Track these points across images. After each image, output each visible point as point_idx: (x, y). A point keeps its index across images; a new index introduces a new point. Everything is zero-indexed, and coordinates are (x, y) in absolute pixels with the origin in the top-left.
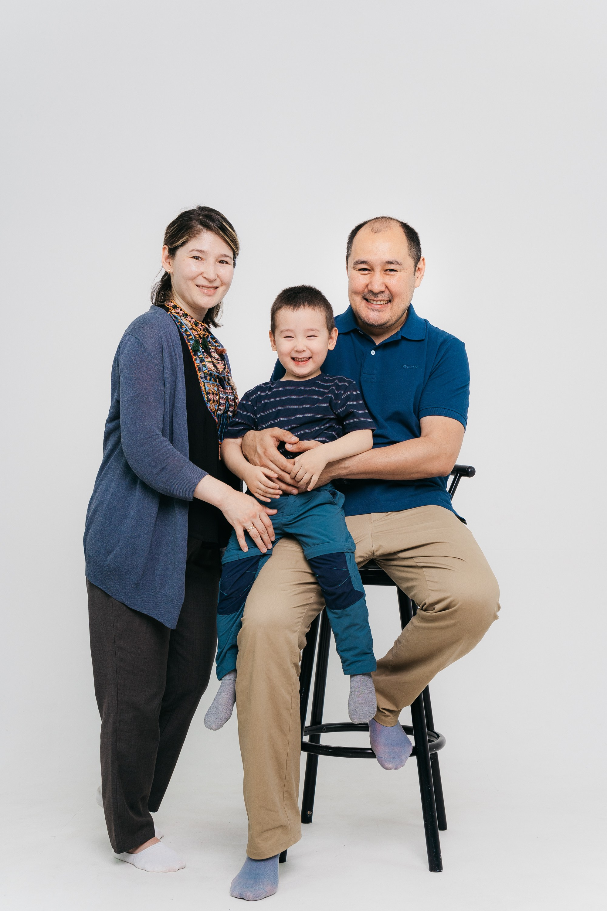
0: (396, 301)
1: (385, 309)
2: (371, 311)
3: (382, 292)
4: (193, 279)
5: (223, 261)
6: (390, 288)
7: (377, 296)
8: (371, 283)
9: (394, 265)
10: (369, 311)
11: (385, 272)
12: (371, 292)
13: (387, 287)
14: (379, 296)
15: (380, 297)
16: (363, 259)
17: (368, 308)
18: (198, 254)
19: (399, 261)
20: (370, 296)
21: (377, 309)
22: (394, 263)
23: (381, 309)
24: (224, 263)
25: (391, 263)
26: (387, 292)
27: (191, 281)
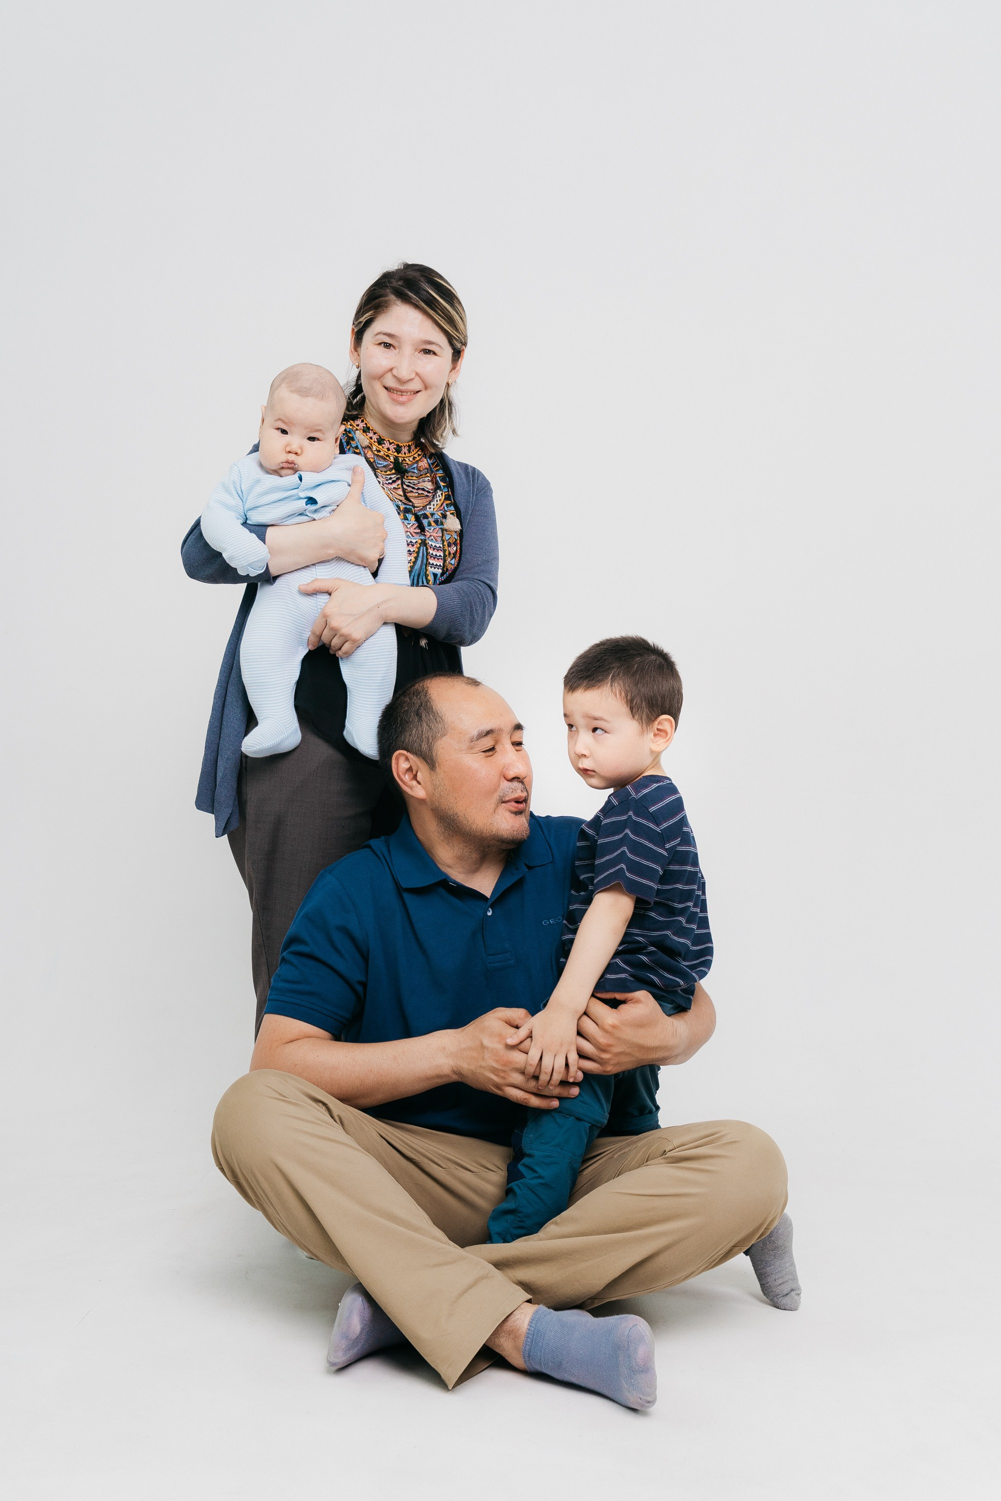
4: (380, 377)
5: (429, 350)
18: (387, 340)
24: (430, 353)
27: (377, 381)
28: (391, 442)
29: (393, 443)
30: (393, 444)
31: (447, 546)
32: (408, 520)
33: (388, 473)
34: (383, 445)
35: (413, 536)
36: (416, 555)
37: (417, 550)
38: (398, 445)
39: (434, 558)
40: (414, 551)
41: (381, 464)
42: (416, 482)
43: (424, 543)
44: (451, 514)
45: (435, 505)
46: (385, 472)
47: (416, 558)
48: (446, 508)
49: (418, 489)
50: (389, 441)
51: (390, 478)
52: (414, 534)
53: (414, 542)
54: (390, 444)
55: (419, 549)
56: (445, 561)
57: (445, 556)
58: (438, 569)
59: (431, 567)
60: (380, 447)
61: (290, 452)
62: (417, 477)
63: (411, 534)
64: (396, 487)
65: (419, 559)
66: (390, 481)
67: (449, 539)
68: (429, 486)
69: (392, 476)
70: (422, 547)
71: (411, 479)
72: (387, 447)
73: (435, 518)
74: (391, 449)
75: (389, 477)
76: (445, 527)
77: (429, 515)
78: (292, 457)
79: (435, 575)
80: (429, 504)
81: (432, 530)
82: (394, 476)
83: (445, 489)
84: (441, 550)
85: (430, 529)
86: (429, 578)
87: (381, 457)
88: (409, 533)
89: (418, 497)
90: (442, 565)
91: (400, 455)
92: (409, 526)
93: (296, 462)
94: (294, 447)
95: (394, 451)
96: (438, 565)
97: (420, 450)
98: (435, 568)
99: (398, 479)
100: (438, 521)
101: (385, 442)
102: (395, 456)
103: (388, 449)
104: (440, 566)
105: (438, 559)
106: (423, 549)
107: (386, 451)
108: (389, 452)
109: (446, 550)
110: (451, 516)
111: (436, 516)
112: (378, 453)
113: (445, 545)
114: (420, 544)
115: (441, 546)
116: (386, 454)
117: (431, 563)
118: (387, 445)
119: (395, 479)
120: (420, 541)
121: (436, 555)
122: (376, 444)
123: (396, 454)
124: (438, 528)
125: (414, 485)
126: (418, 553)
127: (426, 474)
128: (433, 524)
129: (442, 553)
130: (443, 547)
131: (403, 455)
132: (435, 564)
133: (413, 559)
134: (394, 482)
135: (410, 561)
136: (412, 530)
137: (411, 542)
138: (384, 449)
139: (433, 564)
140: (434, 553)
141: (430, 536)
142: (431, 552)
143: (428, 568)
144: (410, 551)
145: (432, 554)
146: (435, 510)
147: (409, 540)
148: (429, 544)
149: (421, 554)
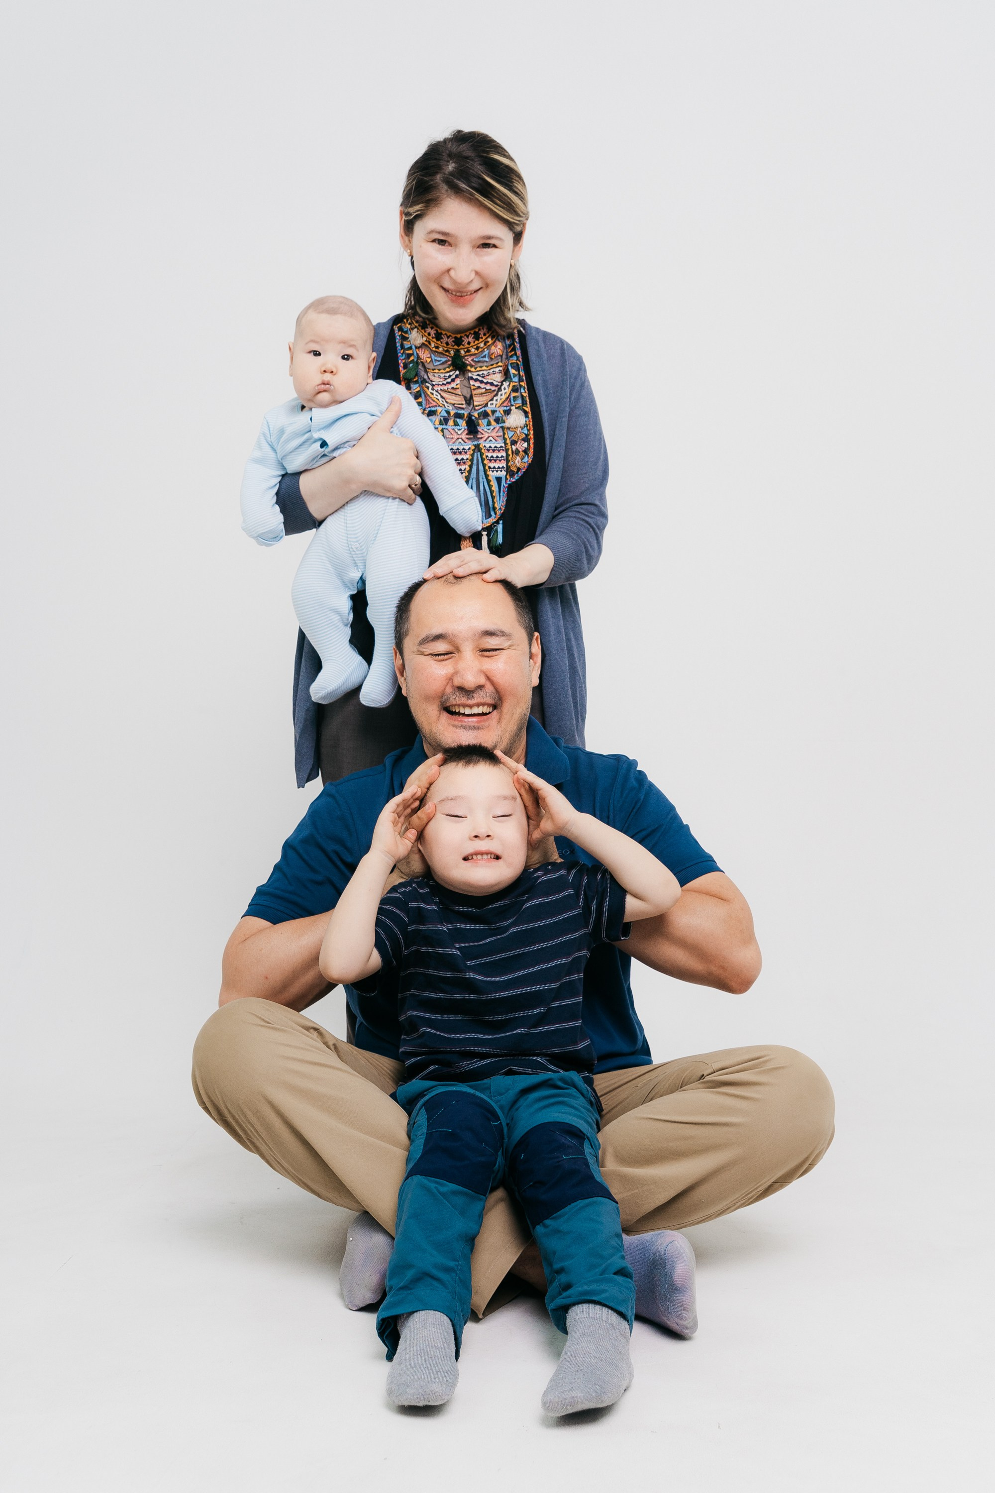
0: (506, 707)
1: (486, 724)
2: (462, 730)
3: (480, 687)
4: (437, 278)
5: (488, 244)
6: (495, 679)
7: (473, 696)
8: (456, 673)
9: (497, 638)
10: (458, 730)
11: (480, 653)
12: (461, 689)
13: (488, 678)
14: (476, 695)
15: (478, 698)
16: (437, 630)
17: (454, 726)
18: (442, 237)
19: (506, 629)
20: (457, 698)
21: (473, 724)
22: (497, 635)
23: (480, 725)
25: (489, 633)
26: (489, 688)
28: (448, 335)
29: (450, 336)
30: (451, 338)
31: (509, 444)
32: (458, 425)
33: (447, 370)
34: (442, 340)
35: (466, 443)
36: (470, 463)
37: (471, 457)
38: (456, 338)
39: (495, 461)
40: (467, 459)
41: (440, 361)
42: (485, 373)
43: (477, 448)
44: (516, 408)
45: (499, 400)
46: (444, 369)
47: (471, 467)
48: (512, 401)
49: (487, 383)
50: (446, 334)
51: (450, 376)
52: (466, 441)
53: (467, 449)
54: (448, 337)
55: (472, 455)
56: (508, 461)
57: (508, 455)
58: (501, 471)
59: (493, 471)
60: (439, 342)
61: (325, 371)
62: (487, 367)
63: (463, 440)
64: (455, 387)
65: (473, 467)
66: (449, 380)
67: (512, 437)
68: (498, 378)
69: (451, 373)
70: (476, 454)
71: (480, 371)
72: (445, 342)
73: (497, 415)
74: (450, 344)
75: (447, 375)
76: (507, 425)
77: (490, 413)
78: (327, 377)
79: (499, 479)
80: (492, 400)
81: (491, 430)
82: (453, 372)
83: (515, 378)
84: (503, 450)
85: (489, 429)
86: (491, 483)
87: (441, 353)
88: (460, 440)
89: (485, 393)
90: (505, 466)
91: (462, 347)
92: (459, 432)
93: (331, 383)
94: (329, 366)
95: (453, 344)
96: (501, 467)
97: (490, 337)
98: (497, 471)
99: (457, 376)
100: (499, 419)
101: (443, 336)
102: (456, 349)
103: (447, 344)
104: (503, 467)
105: (500, 461)
106: (477, 455)
107: (445, 346)
108: (448, 347)
109: (508, 449)
110: (516, 410)
111: (497, 414)
112: (437, 350)
113: (508, 444)
114: (474, 450)
115: (503, 445)
116: (445, 349)
117: (492, 466)
118: (445, 339)
119: (454, 377)
120: (473, 448)
121: (497, 457)
122: (434, 340)
123: (456, 347)
124: (498, 426)
125: (483, 377)
126: (472, 460)
127: (497, 363)
128: (493, 423)
129: (504, 454)
130: (506, 447)
131: (466, 347)
132: (497, 467)
133: (468, 468)
134: (453, 380)
135: (465, 470)
136: (464, 436)
137: (464, 449)
138: (442, 345)
139: (494, 468)
140: (495, 455)
141: (489, 437)
142: (490, 455)
143: (490, 473)
144: (462, 459)
145: (492, 457)
146: (497, 406)
147: (461, 448)
148: (488, 446)
149: (475, 462)
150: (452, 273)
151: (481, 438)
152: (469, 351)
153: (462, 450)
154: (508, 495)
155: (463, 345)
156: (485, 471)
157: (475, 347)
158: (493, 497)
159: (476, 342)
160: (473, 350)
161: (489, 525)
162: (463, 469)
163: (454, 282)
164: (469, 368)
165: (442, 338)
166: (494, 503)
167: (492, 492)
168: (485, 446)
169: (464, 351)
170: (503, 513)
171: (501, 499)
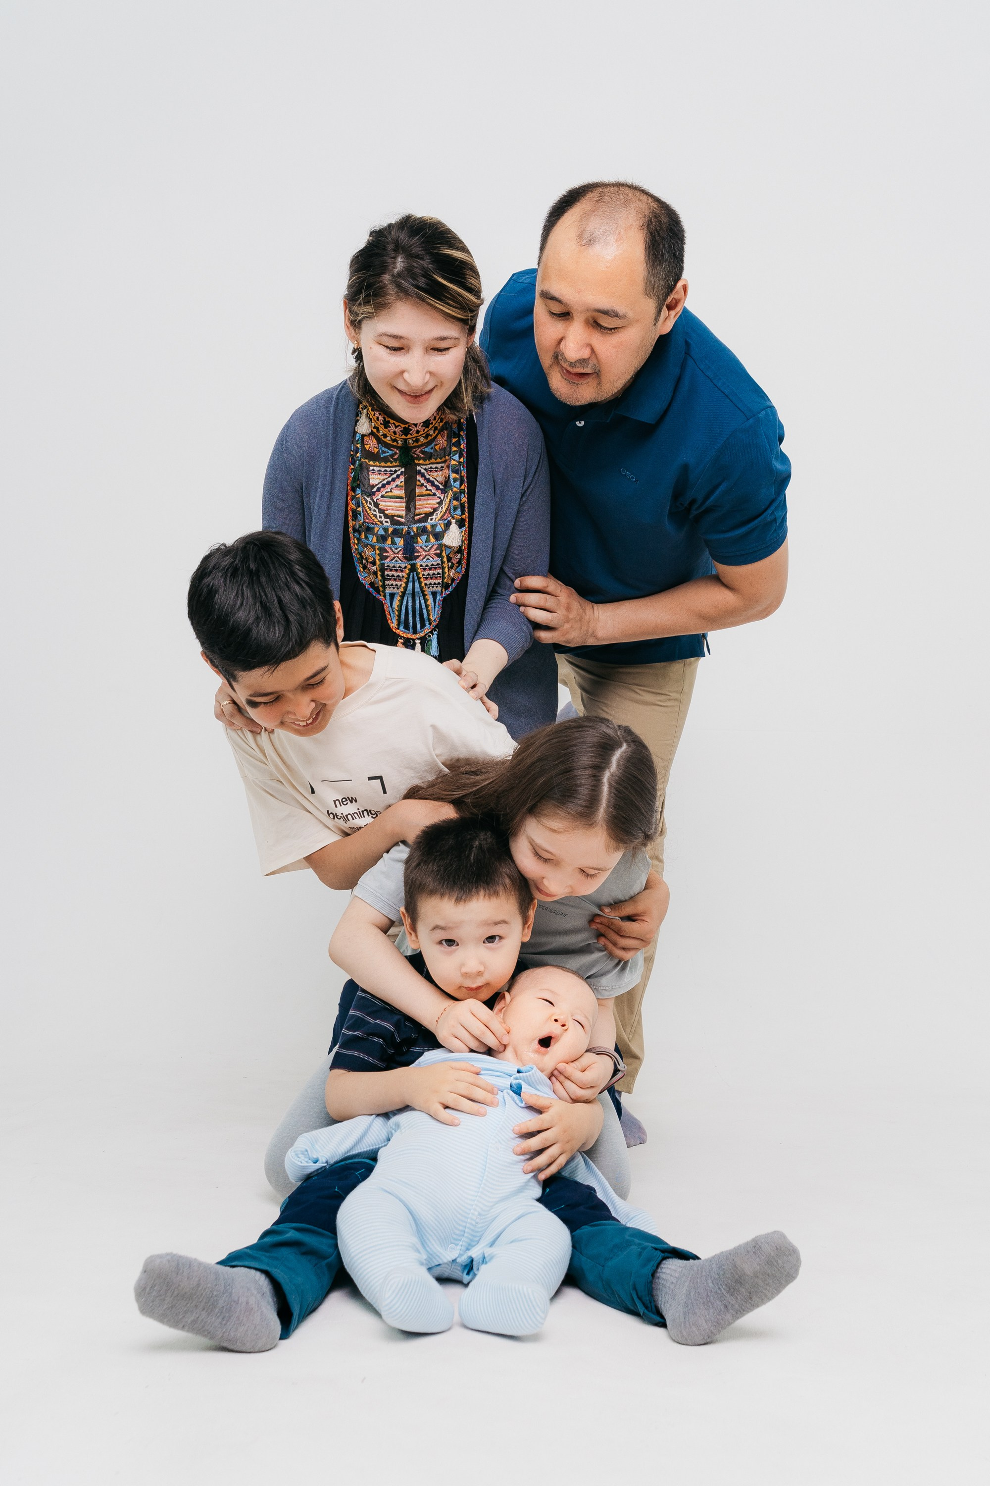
28: (397, 425)
30: (399, 427)
31: (446, 562)
33: (393, 464)
34: (390, 429)
37: (407, 575)
38: (404, 428)
39: (431, 578)
41: (386, 452)
44: (455, 521)
47: (407, 583)
48: (453, 512)
50: (394, 423)
51: (396, 471)
52: (402, 560)
54: (396, 427)
56: (443, 576)
57: (444, 572)
58: (436, 587)
59: (429, 587)
60: (387, 430)
64: (399, 484)
66: (394, 476)
69: (397, 469)
70: (411, 573)
72: (393, 431)
74: (397, 433)
75: (393, 470)
76: (444, 542)
77: (429, 527)
79: (434, 594)
82: (399, 468)
84: (439, 567)
85: (427, 547)
86: (427, 598)
87: (388, 443)
88: (397, 558)
90: (441, 582)
91: (409, 436)
95: (401, 434)
96: (437, 583)
98: (433, 587)
99: (403, 472)
100: (438, 535)
101: (390, 425)
102: (404, 439)
103: (395, 433)
104: (439, 583)
105: (436, 577)
106: (413, 574)
107: (393, 434)
108: (395, 436)
109: (445, 566)
110: (455, 524)
111: (437, 529)
112: (384, 439)
114: (410, 569)
115: (440, 562)
116: (393, 439)
117: (428, 583)
118: (393, 429)
119: (399, 473)
121: (433, 574)
122: (382, 426)
123: (404, 437)
124: (436, 543)
129: (440, 571)
130: (442, 564)
131: (414, 436)
132: (433, 583)
133: (404, 585)
134: (398, 477)
135: (401, 586)
136: (400, 555)
137: (400, 567)
138: (390, 433)
139: (431, 584)
140: (431, 572)
141: (426, 555)
142: (426, 573)
143: (426, 589)
144: (398, 576)
145: (429, 574)
146: (437, 519)
147: (398, 565)
148: (424, 564)
149: (411, 579)
150: (406, 375)
151: (419, 556)
152: (417, 441)
153: (398, 567)
154: (443, 608)
155: (411, 434)
156: (421, 588)
157: (424, 435)
158: (428, 611)
159: (426, 430)
160: (422, 439)
161: (423, 635)
162: (399, 585)
163: (407, 384)
164: (417, 461)
165: (390, 427)
166: (429, 615)
167: (427, 606)
168: (421, 566)
169: (412, 440)
170: (437, 624)
171: (436, 611)
